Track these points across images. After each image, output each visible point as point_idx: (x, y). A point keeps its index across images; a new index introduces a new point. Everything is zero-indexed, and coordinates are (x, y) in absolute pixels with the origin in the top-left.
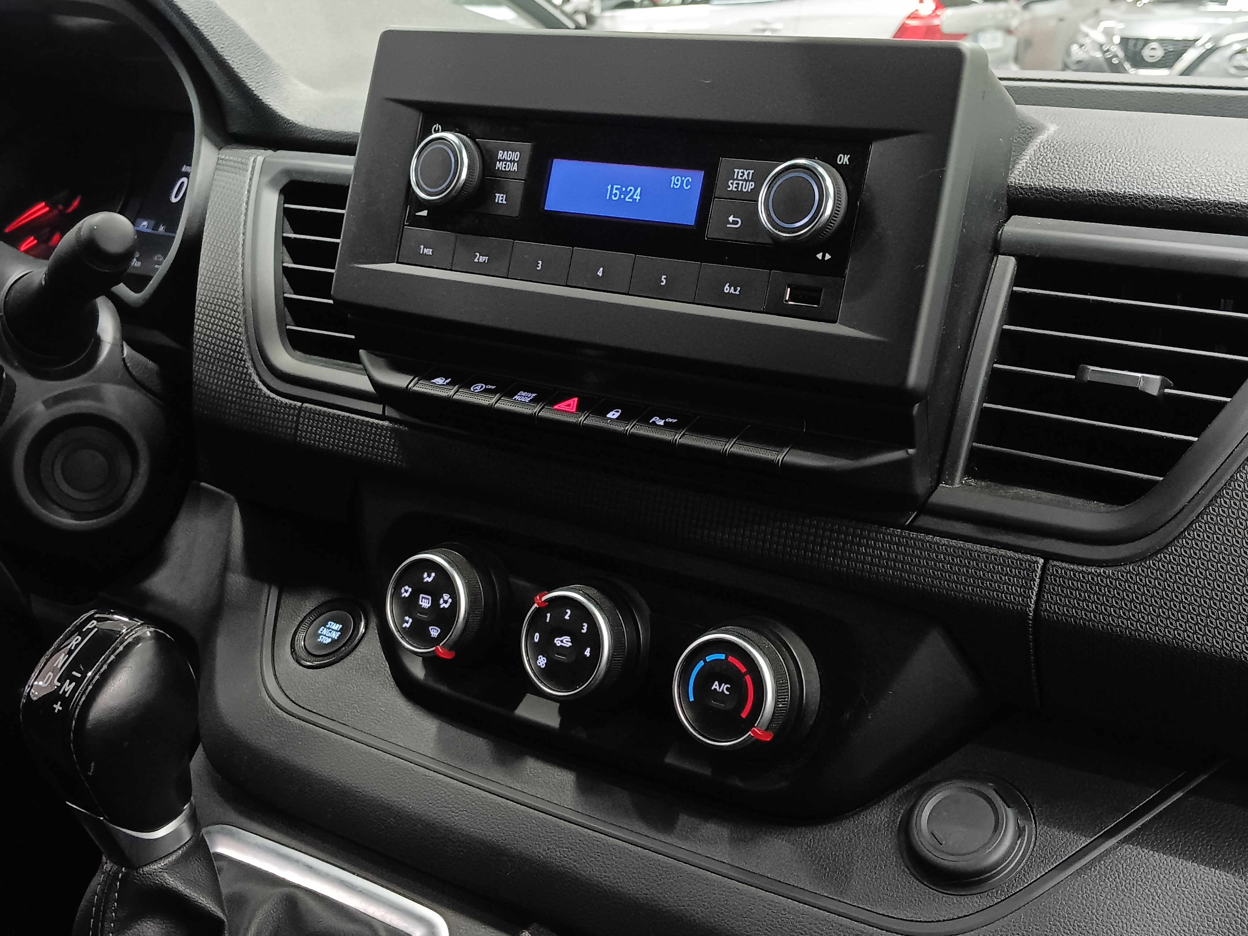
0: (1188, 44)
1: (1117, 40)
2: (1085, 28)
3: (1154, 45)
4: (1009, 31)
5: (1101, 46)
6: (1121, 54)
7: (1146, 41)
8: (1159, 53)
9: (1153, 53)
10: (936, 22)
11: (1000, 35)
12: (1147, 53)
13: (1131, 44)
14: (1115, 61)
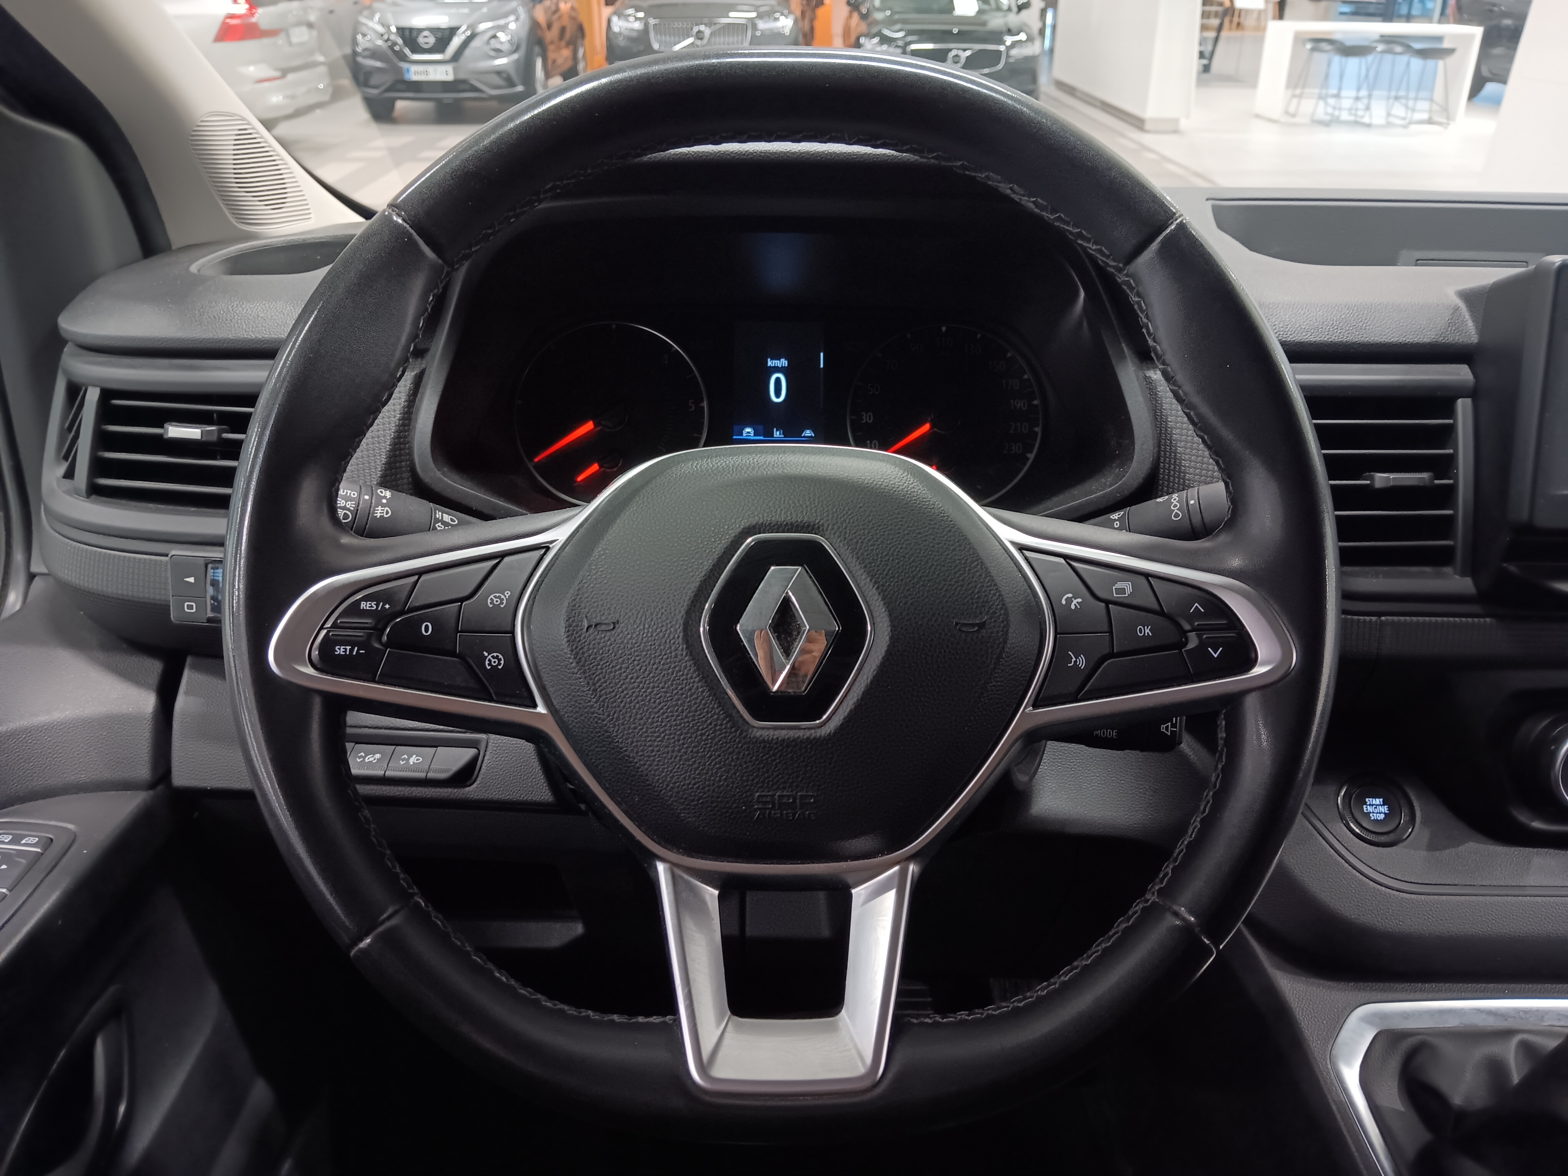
0: (452, 31)
1: (393, 29)
2: (363, 20)
3: (426, 33)
4: (310, 26)
5: (382, 35)
6: (400, 41)
7: (420, 31)
8: (432, 40)
9: (426, 40)
10: (253, 20)
11: (304, 29)
12: (421, 40)
13: (407, 33)
14: (397, 48)
